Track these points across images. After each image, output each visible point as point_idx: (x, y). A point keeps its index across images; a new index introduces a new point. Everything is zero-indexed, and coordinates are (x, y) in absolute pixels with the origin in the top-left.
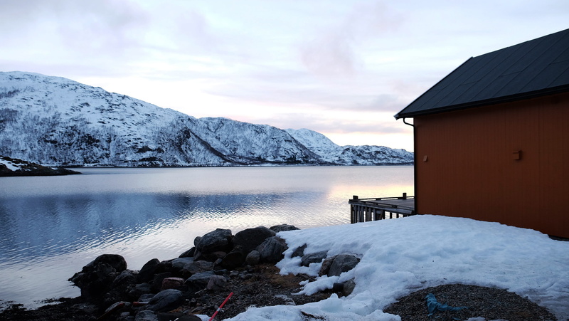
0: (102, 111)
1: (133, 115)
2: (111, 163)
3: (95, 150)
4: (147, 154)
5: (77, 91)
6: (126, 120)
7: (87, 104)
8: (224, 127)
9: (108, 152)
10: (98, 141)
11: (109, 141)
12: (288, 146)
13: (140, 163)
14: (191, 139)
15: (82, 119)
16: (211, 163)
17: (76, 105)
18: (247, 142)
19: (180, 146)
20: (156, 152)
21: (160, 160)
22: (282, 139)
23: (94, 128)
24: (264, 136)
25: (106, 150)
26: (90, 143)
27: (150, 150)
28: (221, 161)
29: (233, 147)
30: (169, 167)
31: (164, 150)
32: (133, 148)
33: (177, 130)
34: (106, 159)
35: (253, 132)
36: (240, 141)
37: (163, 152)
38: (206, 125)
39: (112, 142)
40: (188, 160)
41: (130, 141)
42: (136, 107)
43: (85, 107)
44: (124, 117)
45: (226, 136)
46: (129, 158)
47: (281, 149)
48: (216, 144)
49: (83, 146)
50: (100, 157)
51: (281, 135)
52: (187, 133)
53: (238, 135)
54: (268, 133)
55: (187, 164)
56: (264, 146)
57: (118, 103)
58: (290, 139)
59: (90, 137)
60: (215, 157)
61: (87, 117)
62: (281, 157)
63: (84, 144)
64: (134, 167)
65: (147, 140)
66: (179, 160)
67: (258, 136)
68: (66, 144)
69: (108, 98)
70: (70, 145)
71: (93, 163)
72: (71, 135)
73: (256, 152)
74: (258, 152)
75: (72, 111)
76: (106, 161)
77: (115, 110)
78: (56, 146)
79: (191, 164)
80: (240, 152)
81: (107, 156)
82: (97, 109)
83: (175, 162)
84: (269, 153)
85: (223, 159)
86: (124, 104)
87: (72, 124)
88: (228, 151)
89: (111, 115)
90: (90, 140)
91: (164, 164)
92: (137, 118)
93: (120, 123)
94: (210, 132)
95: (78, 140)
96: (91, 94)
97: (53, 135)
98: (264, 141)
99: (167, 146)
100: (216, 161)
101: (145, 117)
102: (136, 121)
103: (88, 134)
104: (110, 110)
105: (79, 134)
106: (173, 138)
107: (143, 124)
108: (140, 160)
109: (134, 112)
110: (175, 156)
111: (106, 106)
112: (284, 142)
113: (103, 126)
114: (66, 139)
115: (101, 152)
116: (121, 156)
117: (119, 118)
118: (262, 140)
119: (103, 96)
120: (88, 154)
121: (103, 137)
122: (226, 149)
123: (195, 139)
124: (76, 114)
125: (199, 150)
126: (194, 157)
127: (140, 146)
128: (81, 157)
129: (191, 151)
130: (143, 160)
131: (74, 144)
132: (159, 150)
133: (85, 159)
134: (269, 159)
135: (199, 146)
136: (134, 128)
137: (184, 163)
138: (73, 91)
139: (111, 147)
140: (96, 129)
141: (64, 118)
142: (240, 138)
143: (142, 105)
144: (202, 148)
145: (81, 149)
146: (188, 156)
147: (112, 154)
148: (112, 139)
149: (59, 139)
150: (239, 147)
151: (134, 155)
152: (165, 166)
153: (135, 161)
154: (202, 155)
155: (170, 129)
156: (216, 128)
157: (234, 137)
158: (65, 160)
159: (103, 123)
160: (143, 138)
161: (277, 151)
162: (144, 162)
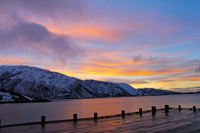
0: (50, 78)
1: (61, 80)
2: (54, 97)
3: (48, 93)
4: (67, 94)
5: (41, 71)
6: (59, 81)
7: (45, 76)
8: (93, 83)
9: (52, 93)
10: (49, 89)
11: (53, 89)
12: (117, 89)
13: (64, 97)
14: (82, 88)
15: (43, 82)
16: (90, 97)
17: (41, 76)
18: (102, 88)
19: (78, 91)
20: (69, 93)
21: (71, 96)
22: (115, 87)
23: (47, 84)
24: (108, 86)
25: (52, 92)
26: (46, 90)
27: (68, 92)
28: (93, 96)
29: (96, 90)
30: (75, 98)
31: (73, 92)
32: (61, 92)
33: (77, 85)
34: (52, 96)
35: (104, 85)
36: (99, 88)
37: (72, 93)
38: (86, 83)
39: (54, 89)
40: (81, 96)
41: (60, 89)
42: (62, 77)
43: (44, 77)
44: (58, 80)
45: (93, 87)
46: (60, 96)
47: (115, 91)
48: (90, 89)
49: (44, 91)
50: (50, 95)
51: (114, 85)
52: (80, 86)
53: (98, 86)
54: (110, 85)
55: (81, 97)
56: (108, 90)
57: (55, 75)
58: (118, 87)
59: (46, 88)
60: (91, 94)
61: (45, 80)
62: (115, 94)
63: (44, 90)
64: (62, 99)
65: (66, 89)
66: (78, 96)
67: (106, 86)
68: (38, 90)
69: (52, 74)
70: (39, 91)
71: (47, 97)
72: (40, 87)
73: (105, 92)
74: (106, 92)
75: (40, 79)
76: (52, 97)
77: (55, 78)
78: (34, 91)
79: (82, 97)
80: (99, 92)
81: (52, 95)
82: (48, 78)
83: (77, 97)
84: (110, 92)
85: (94, 95)
86: (58, 76)
87: (40, 83)
88: (95, 92)
89: (53, 80)
90: (46, 89)
91: (73, 97)
92: (63, 81)
93: (56, 83)
94: (87, 85)
95: (42, 89)
96: (46, 72)
97: (33, 87)
98: (108, 88)
99: (74, 91)
100: (91, 96)
101: (65, 80)
102: (62, 82)
103: (45, 87)
104: (53, 78)
105: (42, 87)
106: (76, 88)
107: (64, 83)
108: (64, 96)
109: (61, 79)
110: (77, 95)
111: (51, 77)
112: (116, 88)
113: (50, 84)
114: (38, 89)
115: (50, 94)
116: (57, 95)
117: (56, 81)
118: (107, 87)
119: (50, 73)
120: (46, 94)
121: (51, 88)
122: (94, 91)
123: (83, 88)
124: (41, 80)
125: (85, 92)
126: (83, 95)
127: (64, 91)
128: (43, 95)
129: (82, 92)
130: (65, 96)
131: (41, 91)
132: (71, 92)
133: (44, 96)
134: (110, 95)
135: (85, 90)
136: (61, 84)
137: (80, 97)
138: (40, 72)
139: (54, 92)
140: (48, 85)
141: (37, 81)
142: (99, 87)
143: (64, 76)
144: (86, 91)
145: (43, 92)
146: (81, 94)
147: (54, 94)
148: (54, 88)
149: (35, 89)
150: (98, 91)
151: (62, 94)
152: (73, 98)
153: (62, 97)
154: (86, 94)
155: (74, 84)
156: (90, 84)
157: (97, 87)
158: (38, 96)
159: (50, 83)
160: (65, 88)
161: (113, 92)
162: (66, 97)
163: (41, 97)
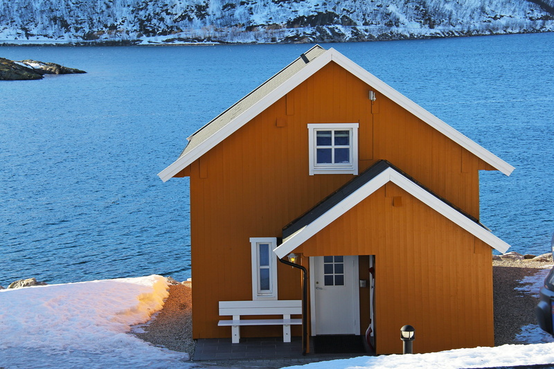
2: (212, 33)
13: (289, 33)
16: (503, 22)
21: (348, 22)
34: (197, 21)
40: (427, 18)
46: (258, 19)
50: (182, 17)
55: (427, 31)
66: (402, 18)
71: (164, 33)
76: (197, 29)
79: (438, 30)
81: (201, 12)
83: (389, 25)
91: (356, 33)
100: (519, 18)
108: (290, 24)
110: (392, 8)
116: (239, 11)
120: (150, 7)
128: (131, 17)
130: (299, 21)
133: (141, 22)
146: (431, 5)
147: (214, 7)
153: (275, 26)
158: (92, 25)
162: (301, 30)
163: (113, 27)
